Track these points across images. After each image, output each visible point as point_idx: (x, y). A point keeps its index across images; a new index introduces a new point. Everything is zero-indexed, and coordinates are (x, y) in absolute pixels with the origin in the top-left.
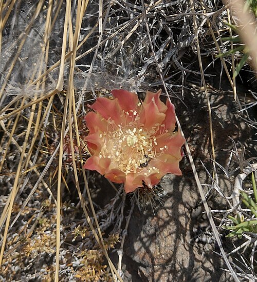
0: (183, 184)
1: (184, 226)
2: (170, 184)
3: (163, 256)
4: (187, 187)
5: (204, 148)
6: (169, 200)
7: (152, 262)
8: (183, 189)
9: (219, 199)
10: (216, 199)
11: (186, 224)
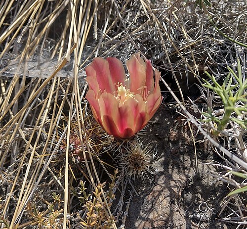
0: (172, 167)
1: (177, 193)
2: (161, 167)
3: (161, 217)
4: (176, 170)
5: (184, 132)
6: (161, 178)
7: (152, 226)
8: (172, 172)
9: (205, 180)
10: (203, 182)
11: (178, 192)
